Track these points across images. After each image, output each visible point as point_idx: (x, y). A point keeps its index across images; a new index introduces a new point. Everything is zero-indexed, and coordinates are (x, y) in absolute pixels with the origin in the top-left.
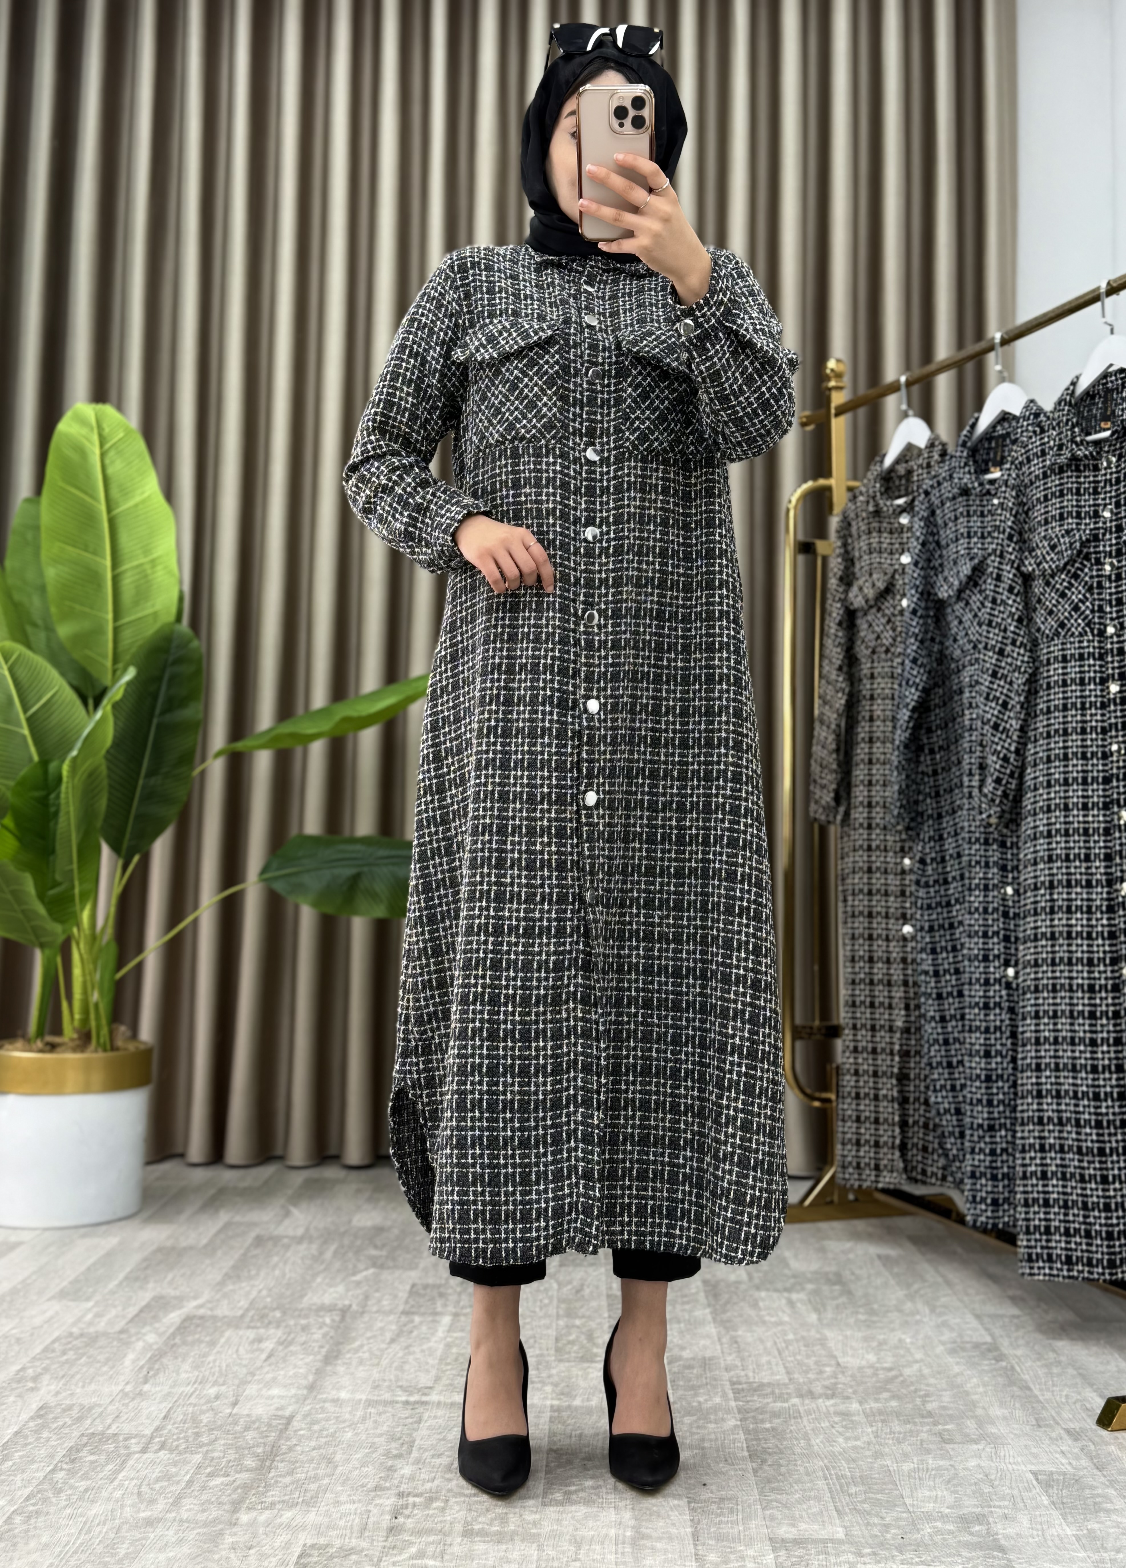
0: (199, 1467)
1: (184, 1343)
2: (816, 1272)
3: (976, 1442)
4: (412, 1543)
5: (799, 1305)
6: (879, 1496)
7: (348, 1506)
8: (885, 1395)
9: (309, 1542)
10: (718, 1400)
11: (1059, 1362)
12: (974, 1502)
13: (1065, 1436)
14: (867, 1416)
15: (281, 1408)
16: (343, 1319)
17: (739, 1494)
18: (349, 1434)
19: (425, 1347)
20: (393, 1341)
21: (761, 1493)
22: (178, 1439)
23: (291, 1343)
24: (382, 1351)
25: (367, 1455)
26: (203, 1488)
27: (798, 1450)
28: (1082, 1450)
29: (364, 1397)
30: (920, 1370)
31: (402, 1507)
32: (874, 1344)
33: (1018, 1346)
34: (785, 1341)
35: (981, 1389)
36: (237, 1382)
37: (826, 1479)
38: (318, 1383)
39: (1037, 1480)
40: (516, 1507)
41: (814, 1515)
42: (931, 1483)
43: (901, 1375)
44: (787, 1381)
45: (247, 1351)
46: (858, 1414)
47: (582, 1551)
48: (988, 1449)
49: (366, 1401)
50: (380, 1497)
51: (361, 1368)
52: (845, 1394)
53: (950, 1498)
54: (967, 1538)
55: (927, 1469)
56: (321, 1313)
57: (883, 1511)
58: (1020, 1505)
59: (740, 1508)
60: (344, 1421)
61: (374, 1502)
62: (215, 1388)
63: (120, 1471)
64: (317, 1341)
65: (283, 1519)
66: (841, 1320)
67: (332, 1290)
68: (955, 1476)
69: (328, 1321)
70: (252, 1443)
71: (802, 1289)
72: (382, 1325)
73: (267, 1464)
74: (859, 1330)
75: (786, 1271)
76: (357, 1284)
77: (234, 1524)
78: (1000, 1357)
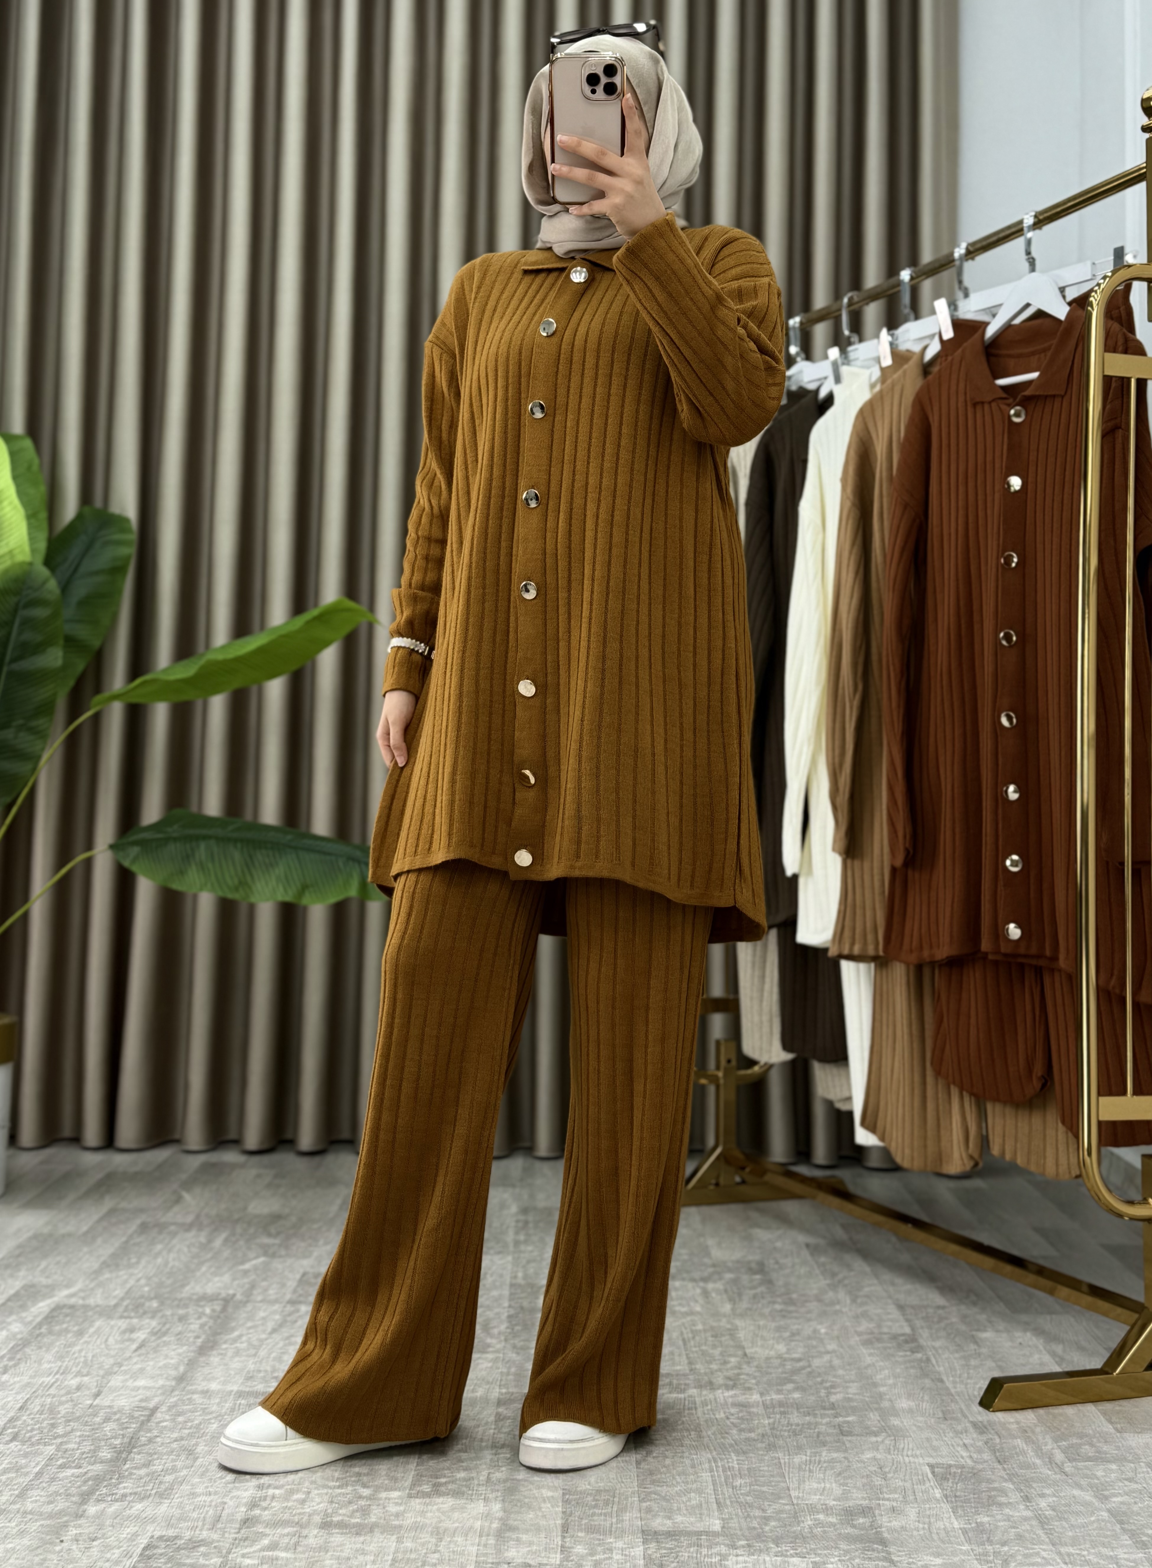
0: (51, 1459)
1: (50, 1332)
2: (738, 1262)
3: (876, 1434)
4: (265, 1535)
5: (714, 1295)
6: (765, 1489)
7: (202, 1498)
8: (790, 1386)
9: (157, 1534)
11: (979, 1355)
12: (863, 1494)
13: (971, 1430)
14: (766, 1408)
15: (146, 1400)
16: (224, 1309)
17: (618, 1486)
18: (215, 1426)
20: (274, 1331)
21: (641, 1485)
22: (32, 1430)
23: (165, 1333)
24: (261, 1341)
26: (52, 1480)
27: (687, 1442)
28: (986, 1443)
29: (235, 1388)
30: (830, 1361)
31: (260, 1499)
32: (787, 1334)
33: (937, 1339)
34: (692, 1331)
35: (891, 1381)
36: (101, 1372)
37: (711, 1471)
38: (189, 1374)
39: (933, 1473)
40: (381, 1499)
41: (693, 1507)
42: (822, 1476)
43: (810, 1366)
44: (688, 1372)
45: (117, 1342)
46: (758, 1406)
47: (443, 1543)
48: (887, 1442)
49: (238, 1392)
50: (237, 1489)
51: (237, 1359)
52: (747, 1385)
53: (838, 1491)
54: (849, 1530)
55: (820, 1462)
56: (202, 1303)
57: (766, 1503)
58: (912, 1498)
59: (616, 1500)
60: (211, 1413)
61: (232, 1495)
62: (77, 1379)
64: (194, 1332)
65: (132, 1512)
66: (756, 1310)
67: (217, 1279)
68: (848, 1468)
69: (208, 1310)
70: (110, 1435)
71: (720, 1279)
72: (265, 1314)
73: (124, 1456)
74: (773, 1320)
75: (706, 1260)
76: (245, 1273)
77: (81, 1516)
78: (917, 1349)
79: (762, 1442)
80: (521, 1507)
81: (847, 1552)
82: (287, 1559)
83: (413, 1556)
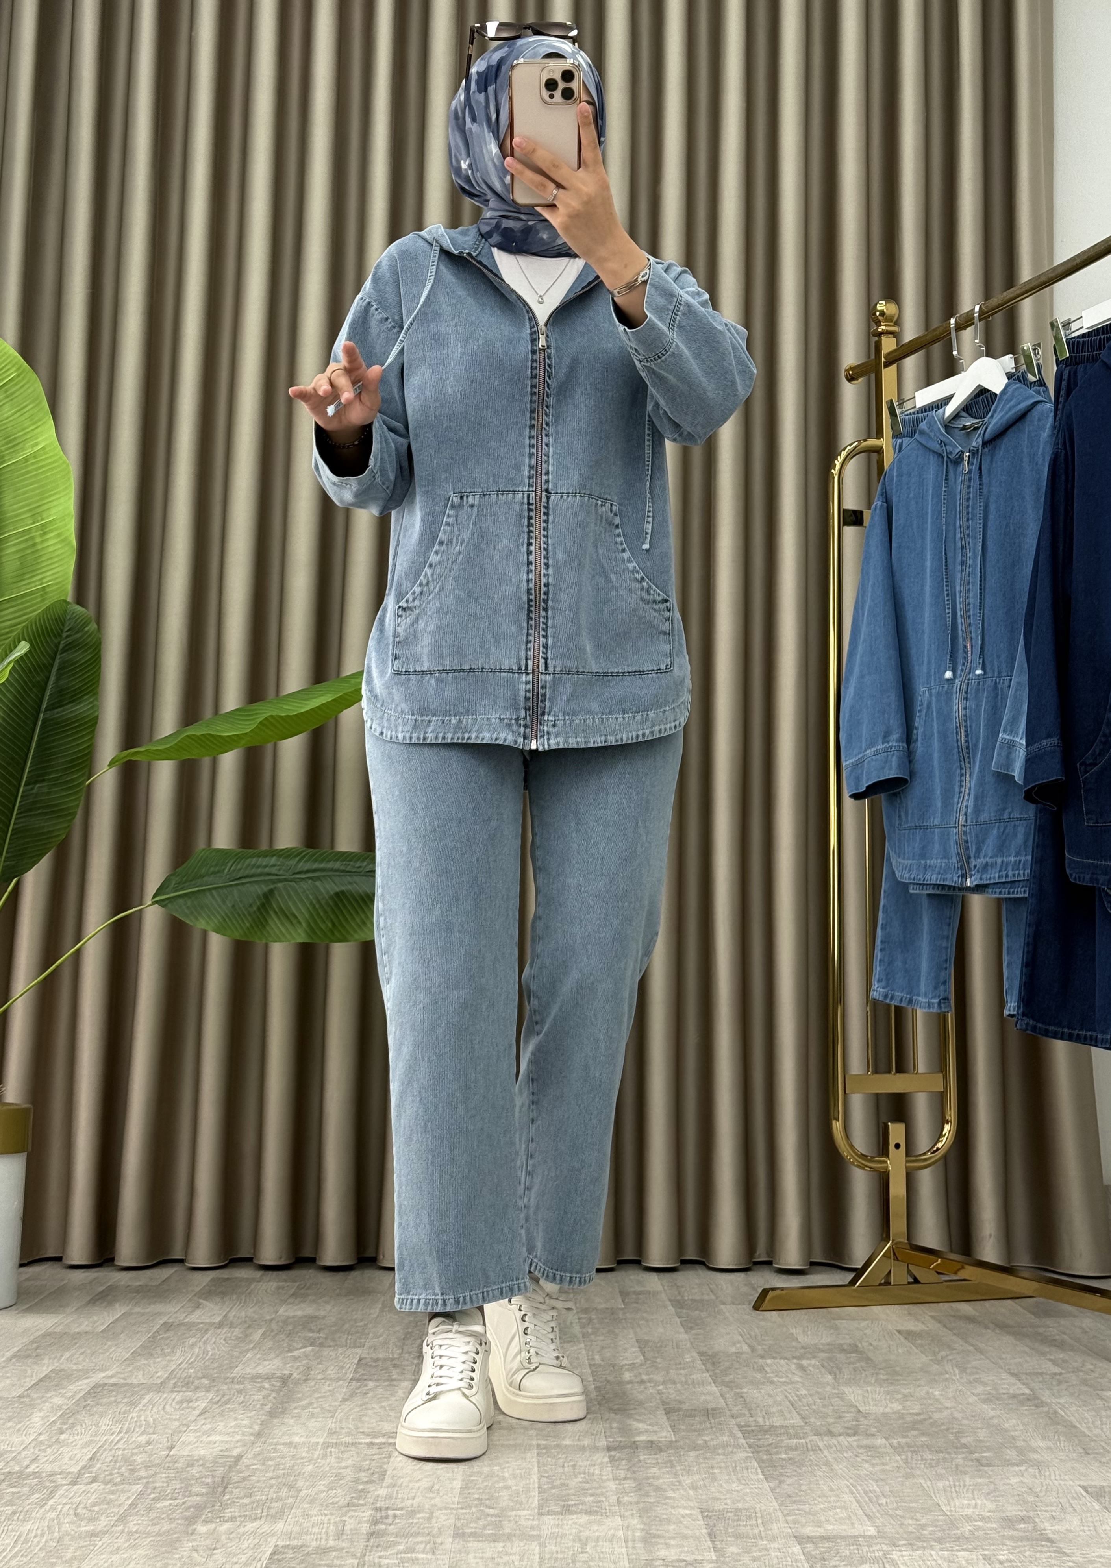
0: (141, 1494)
1: (98, 1404)
2: (829, 1344)
3: (1018, 1466)
4: (395, 1544)
5: (811, 1369)
6: (913, 1505)
7: (320, 1518)
8: (915, 1433)
9: (281, 1543)
10: (725, 1439)
12: (1020, 1507)
14: (894, 1448)
15: (227, 1450)
16: (284, 1385)
17: (758, 1506)
19: (383, 1404)
20: (344, 1400)
21: (781, 1505)
22: (111, 1474)
23: (226, 1403)
24: (335, 1407)
25: (333, 1482)
26: (150, 1509)
27: (818, 1474)
29: (321, 1441)
30: (952, 1414)
31: (381, 1517)
33: (1060, 1397)
35: (1021, 1427)
36: (170, 1431)
37: (852, 1493)
38: (266, 1431)
39: (1087, 1492)
40: (510, 1516)
41: (840, 1519)
42: (971, 1496)
43: (930, 1418)
44: (801, 1424)
45: (175, 1409)
46: (885, 1447)
47: (588, 1547)
48: (1029, 1470)
49: (324, 1443)
50: (355, 1511)
52: (868, 1432)
53: (990, 1505)
54: (1011, 1533)
56: (258, 1380)
57: (918, 1516)
58: (1070, 1509)
59: (759, 1515)
60: (302, 1458)
61: (349, 1515)
62: (144, 1436)
63: (48, 1499)
64: (258, 1401)
65: (246, 1529)
66: (860, 1379)
67: (267, 1363)
68: (996, 1489)
69: (267, 1385)
70: (198, 1475)
71: (814, 1357)
72: (331, 1388)
73: (220, 1490)
74: (881, 1386)
75: (794, 1344)
76: (296, 1359)
77: (192, 1534)
78: (1043, 1404)
79: (897, 1472)
80: (660, 1521)
81: (1014, 1548)
82: (428, 1559)
83: (560, 1556)
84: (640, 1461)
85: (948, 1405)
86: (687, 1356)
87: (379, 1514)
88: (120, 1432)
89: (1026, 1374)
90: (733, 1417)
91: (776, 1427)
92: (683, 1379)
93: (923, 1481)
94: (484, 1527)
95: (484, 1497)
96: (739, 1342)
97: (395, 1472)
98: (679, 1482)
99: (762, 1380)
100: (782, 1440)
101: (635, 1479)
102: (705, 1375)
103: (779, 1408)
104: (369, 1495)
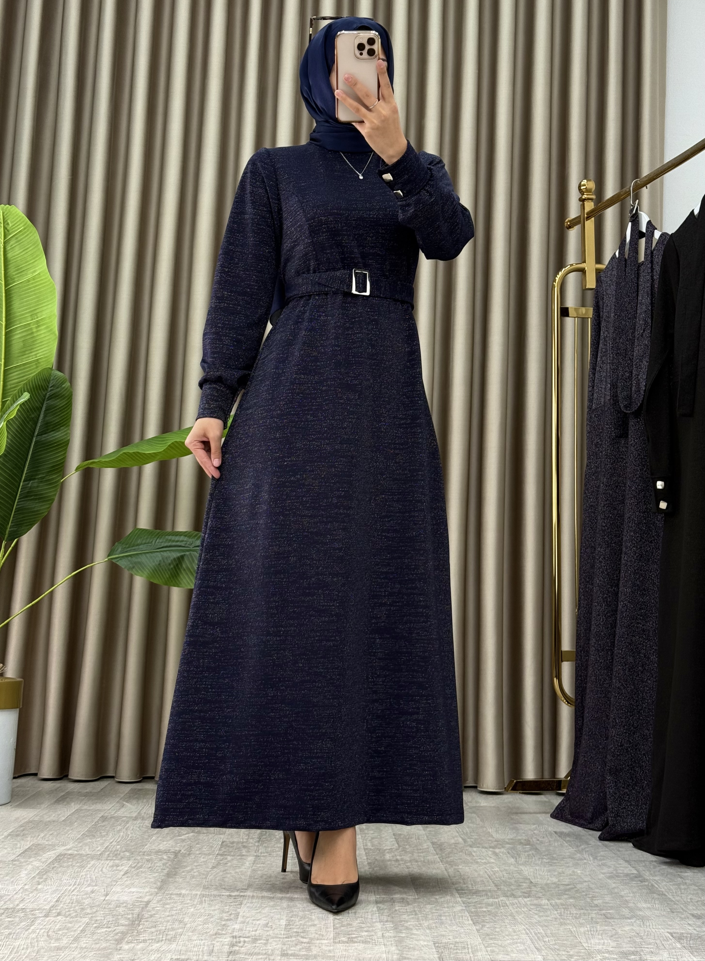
0: (88, 924)
1: (61, 866)
2: (512, 839)
3: (630, 919)
5: (502, 854)
6: (565, 942)
7: (198, 941)
8: (566, 896)
9: (174, 957)
10: (448, 897)
11: (686, 883)
12: (632, 945)
13: (691, 917)
14: (553, 906)
15: (141, 897)
16: (176, 856)
17: (469, 940)
18: (192, 910)
19: (237, 871)
20: (213, 867)
21: (483, 940)
22: (69, 911)
23: (140, 867)
24: (208, 872)
25: (207, 919)
26: (93, 934)
27: (507, 921)
28: (703, 923)
29: (199, 893)
30: (589, 886)
31: (236, 942)
32: (556, 873)
33: (656, 876)
34: (493, 871)
35: (631, 895)
36: (105, 885)
37: (527, 934)
38: (165, 886)
39: (672, 936)
40: (315, 943)
41: (521, 950)
42: (600, 937)
43: (575, 887)
44: (496, 889)
45: (109, 870)
46: (548, 905)
48: (638, 922)
49: (201, 894)
50: (220, 938)
51: (194, 880)
52: (538, 896)
53: (614, 944)
55: (597, 931)
56: (159, 854)
57: (568, 949)
58: (663, 947)
59: (469, 946)
60: (187, 904)
61: (217, 940)
62: (90, 888)
63: (31, 926)
64: (160, 867)
65: (154, 947)
66: (531, 862)
67: (165, 843)
68: (617, 933)
69: (165, 857)
70: (123, 913)
71: (503, 847)
72: (204, 860)
73: (136, 922)
74: (545, 867)
75: (490, 838)
76: (183, 841)
77: (120, 950)
78: (644, 880)
79: (555, 921)
80: (409, 949)
84: (396, 910)
85: (586, 879)
86: (426, 845)
87: (235, 940)
88: (75, 885)
89: (635, 861)
90: (453, 884)
91: (480, 891)
92: (422, 859)
93: (571, 927)
94: (300, 950)
95: (300, 931)
96: (456, 836)
97: (245, 914)
98: (420, 924)
99: (471, 861)
100: (484, 899)
101: (392, 922)
102: (435, 857)
103: (481, 879)
104: (229, 928)
